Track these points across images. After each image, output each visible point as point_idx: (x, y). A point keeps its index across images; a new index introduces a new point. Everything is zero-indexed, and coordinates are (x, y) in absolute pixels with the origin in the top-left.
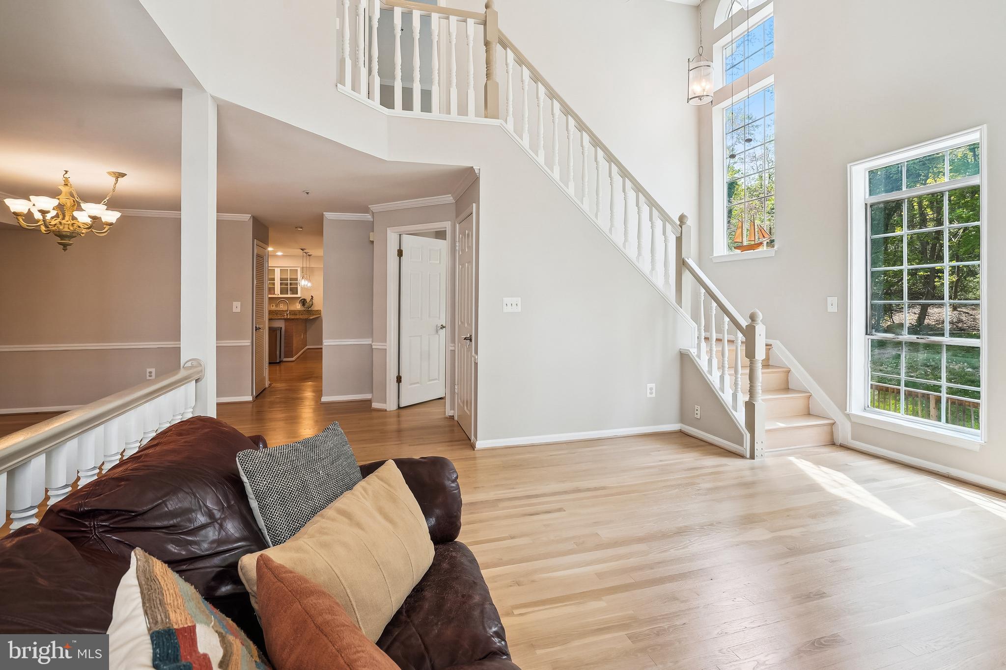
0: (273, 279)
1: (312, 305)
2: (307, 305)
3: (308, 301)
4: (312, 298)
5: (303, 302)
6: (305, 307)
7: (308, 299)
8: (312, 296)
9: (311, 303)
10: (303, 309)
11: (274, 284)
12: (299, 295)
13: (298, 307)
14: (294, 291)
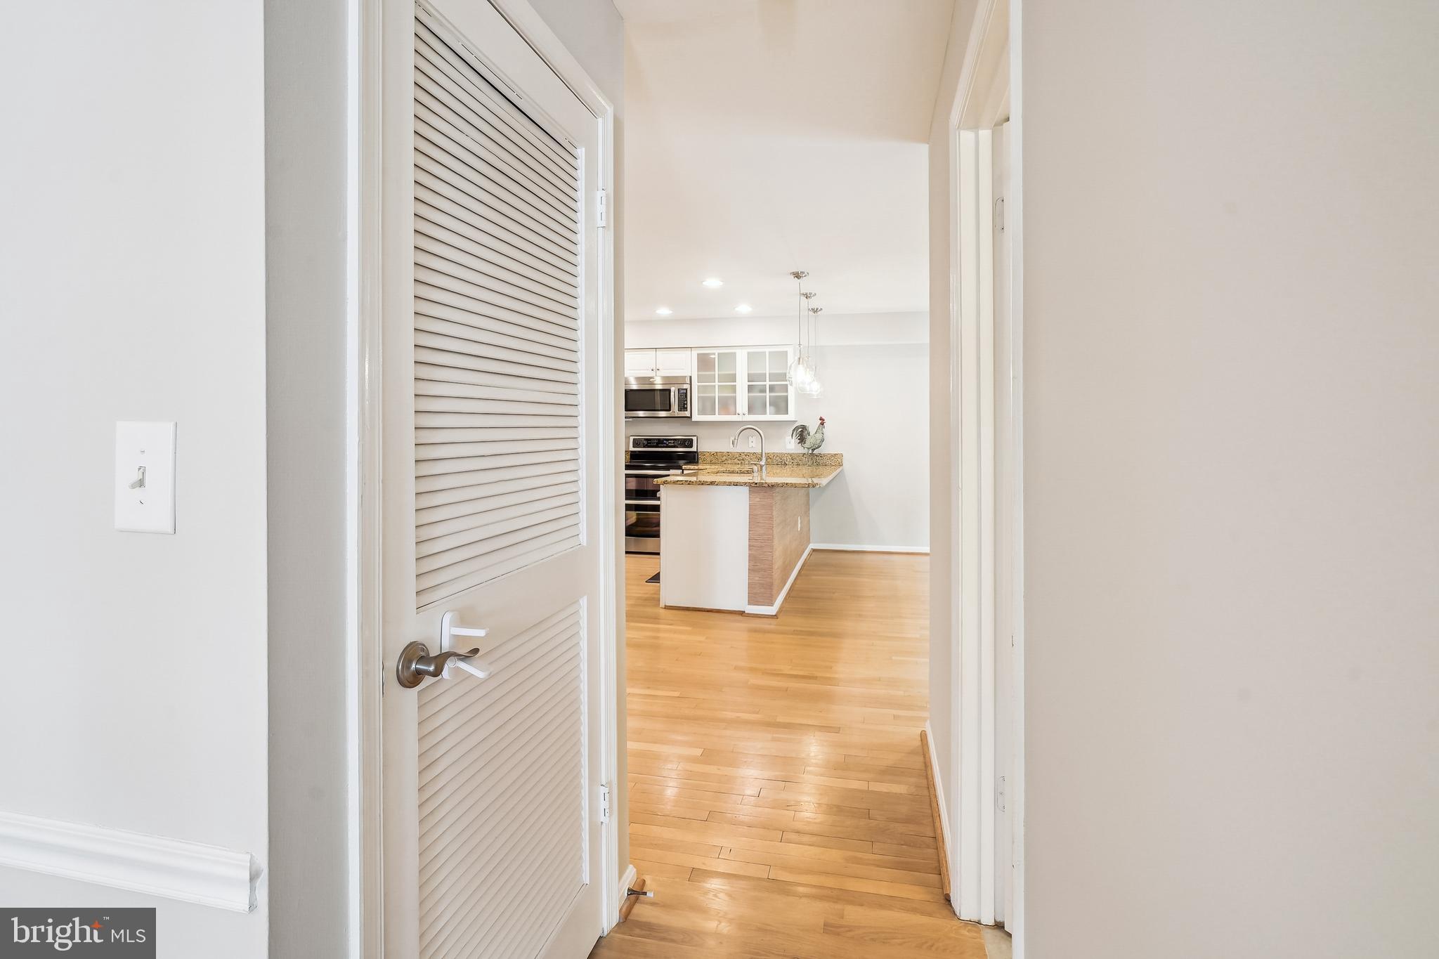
0: (733, 378)
1: (823, 440)
2: (810, 441)
3: (812, 430)
4: (822, 424)
5: (802, 434)
6: (806, 445)
7: (813, 427)
8: (821, 419)
9: (819, 436)
10: (800, 450)
11: (734, 389)
12: (791, 416)
13: (790, 445)
14: (781, 405)
